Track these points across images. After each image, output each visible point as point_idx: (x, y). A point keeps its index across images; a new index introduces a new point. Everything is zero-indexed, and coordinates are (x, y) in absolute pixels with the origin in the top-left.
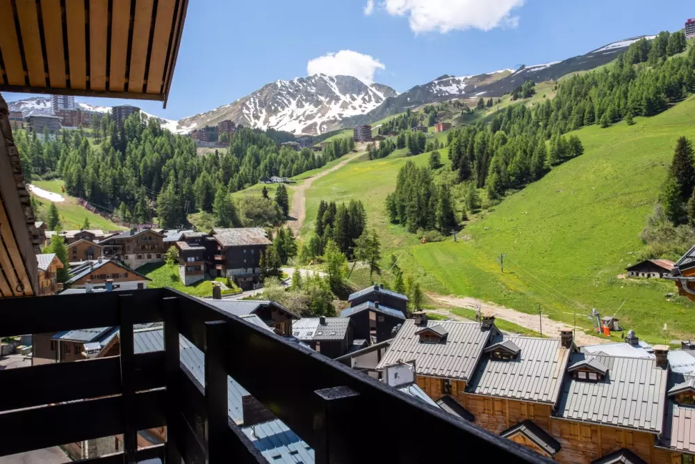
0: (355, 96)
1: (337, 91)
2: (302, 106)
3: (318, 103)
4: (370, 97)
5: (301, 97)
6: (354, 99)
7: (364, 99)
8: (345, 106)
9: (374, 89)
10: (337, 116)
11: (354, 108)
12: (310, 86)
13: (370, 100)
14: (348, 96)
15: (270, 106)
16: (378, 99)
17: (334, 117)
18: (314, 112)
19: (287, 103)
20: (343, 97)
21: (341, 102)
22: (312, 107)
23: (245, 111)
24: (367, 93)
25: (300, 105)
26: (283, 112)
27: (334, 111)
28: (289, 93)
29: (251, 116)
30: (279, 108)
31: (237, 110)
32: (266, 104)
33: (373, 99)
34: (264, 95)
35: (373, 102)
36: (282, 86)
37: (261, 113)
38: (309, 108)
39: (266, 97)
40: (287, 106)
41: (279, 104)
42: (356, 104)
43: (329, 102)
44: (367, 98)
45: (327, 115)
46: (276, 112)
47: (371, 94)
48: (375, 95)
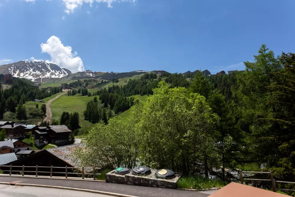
0: (56, 71)
1: (49, 68)
2: (35, 71)
3: (41, 71)
4: (62, 72)
5: (35, 68)
6: (56, 72)
7: (59, 72)
8: (52, 74)
9: (63, 70)
10: (49, 77)
11: (56, 75)
12: (39, 65)
13: (62, 74)
14: (54, 71)
15: (21, 69)
16: (65, 74)
17: (48, 77)
18: (40, 74)
19: (28, 69)
20: (52, 71)
21: (51, 72)
22: (39, 72)
23: (9, 69)
24: (61, 71)
25: (34, 70)
26: (27, 72)
27: (48, 75)
28: (30, 66)
29: (12, 71)
30: (25, 71)
31: (6, 68)
32: (19, 68)
33: (63, 73)
34: (19, 65)
35: (63, 74)
36: (27, 63)
37: (17, 71)
38: (38, 72)
39: (20, 65)
40: (29, 70)
41: (25, 69)
42: (56, 74)
43: (46, 72)
44: (61, 72)
45: (45, 76)
46: (23, 72)
47: (62, 71)
48: (63, 72)
